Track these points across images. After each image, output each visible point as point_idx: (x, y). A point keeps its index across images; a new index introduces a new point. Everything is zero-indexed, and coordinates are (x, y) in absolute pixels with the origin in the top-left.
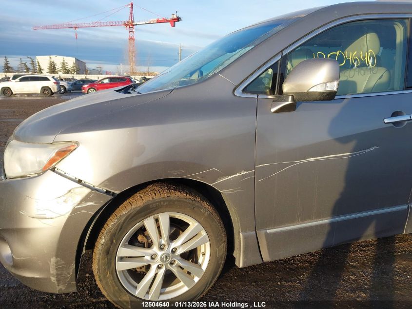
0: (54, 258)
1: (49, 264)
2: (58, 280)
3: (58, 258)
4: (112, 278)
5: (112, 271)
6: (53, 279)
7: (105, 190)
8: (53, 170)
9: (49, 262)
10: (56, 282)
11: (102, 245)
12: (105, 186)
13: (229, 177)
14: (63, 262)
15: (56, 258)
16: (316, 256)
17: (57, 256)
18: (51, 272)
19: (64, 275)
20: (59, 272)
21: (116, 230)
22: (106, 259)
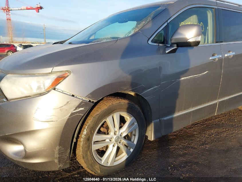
0: (58, 147)
1: (54, 151)
2: (59, 161)
3: (60, 147)
4: (90, 155)
5: (90, 151)
6: (56, 161)
7: (88, 100)
8: (55, 89)
9: (54, 150)
10: (58, 163)
11: (85, 135)
12: (89, 97)
13: (149, 90)
14: (63, 149)
15: (59, 146)
16: (176, 132)
17: (60, 145)
18: (55, 156)
19: (63, 157)
20: (60, 156)
21: (94, 125)
22: (88, 144)
